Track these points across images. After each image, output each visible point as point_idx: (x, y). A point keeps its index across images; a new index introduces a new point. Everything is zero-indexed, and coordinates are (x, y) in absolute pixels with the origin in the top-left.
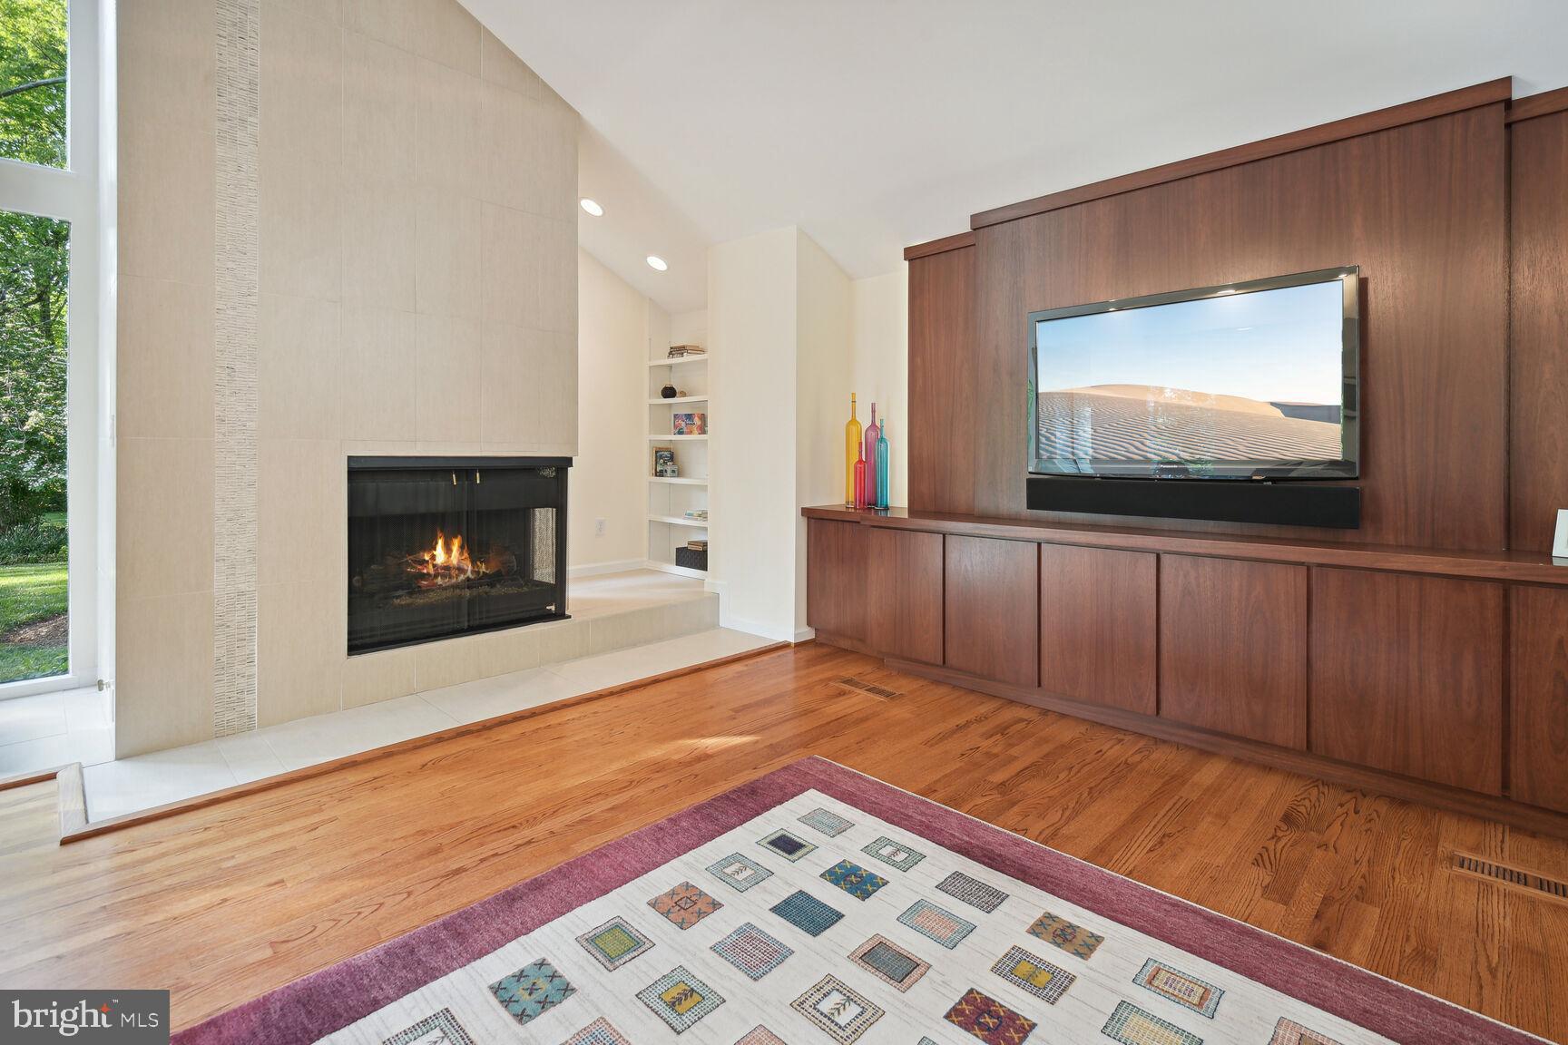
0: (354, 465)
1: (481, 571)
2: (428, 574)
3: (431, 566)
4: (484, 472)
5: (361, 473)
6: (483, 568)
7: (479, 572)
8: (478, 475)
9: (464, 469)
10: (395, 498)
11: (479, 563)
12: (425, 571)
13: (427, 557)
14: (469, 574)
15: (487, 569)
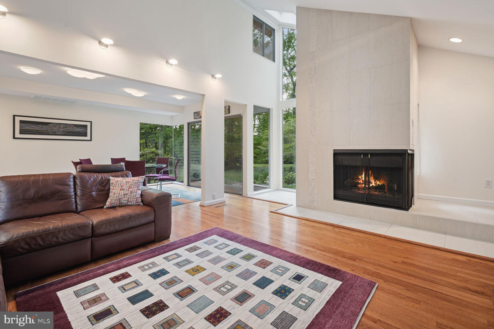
0: (336, 152)
1: (377, 183)
2: (361, 183)
3: (361, 180)
4: (371, 154)
5: (337, 154)
6: (378, 183)
7: (376, 184)
8: (369, 155)
9: (365, 153)
10: (346, 161)
11: (376, 180)
12: (360, 182)
13: (360, 177)
14: (373, 184)
15: (379, 183)
